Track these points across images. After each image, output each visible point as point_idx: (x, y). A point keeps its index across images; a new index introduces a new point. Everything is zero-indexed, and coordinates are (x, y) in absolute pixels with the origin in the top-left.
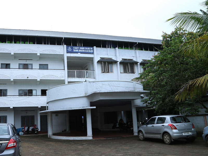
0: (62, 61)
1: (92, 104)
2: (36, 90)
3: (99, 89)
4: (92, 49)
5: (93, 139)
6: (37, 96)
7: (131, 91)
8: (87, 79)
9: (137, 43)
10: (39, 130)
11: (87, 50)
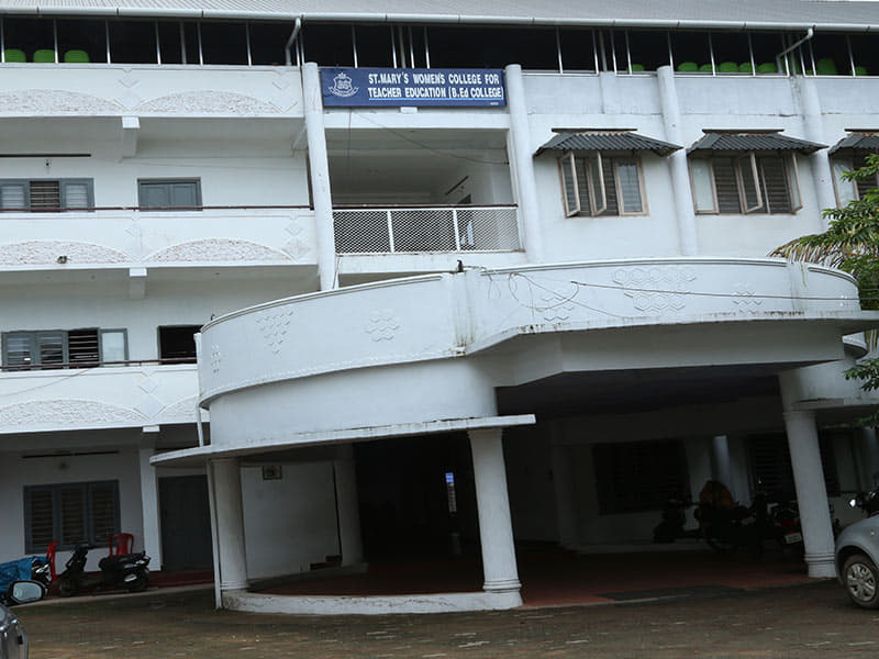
0: (293, 156)
1: (506, 400)
2: (124, 331)
3: (549, 314)
4: (494, 78)
5: (530, 607)
6: (133, 368)
7: (776, 317)
8: (469, 258)
9: (811, 32)
10: (155, 565)
11: (464, 86)
